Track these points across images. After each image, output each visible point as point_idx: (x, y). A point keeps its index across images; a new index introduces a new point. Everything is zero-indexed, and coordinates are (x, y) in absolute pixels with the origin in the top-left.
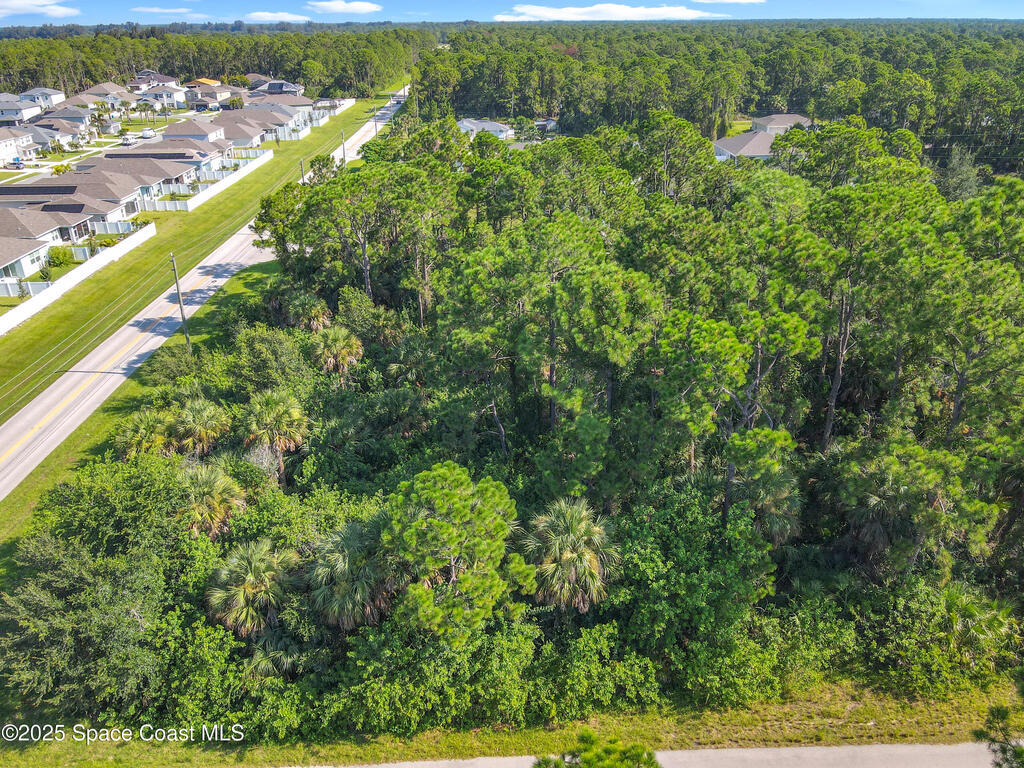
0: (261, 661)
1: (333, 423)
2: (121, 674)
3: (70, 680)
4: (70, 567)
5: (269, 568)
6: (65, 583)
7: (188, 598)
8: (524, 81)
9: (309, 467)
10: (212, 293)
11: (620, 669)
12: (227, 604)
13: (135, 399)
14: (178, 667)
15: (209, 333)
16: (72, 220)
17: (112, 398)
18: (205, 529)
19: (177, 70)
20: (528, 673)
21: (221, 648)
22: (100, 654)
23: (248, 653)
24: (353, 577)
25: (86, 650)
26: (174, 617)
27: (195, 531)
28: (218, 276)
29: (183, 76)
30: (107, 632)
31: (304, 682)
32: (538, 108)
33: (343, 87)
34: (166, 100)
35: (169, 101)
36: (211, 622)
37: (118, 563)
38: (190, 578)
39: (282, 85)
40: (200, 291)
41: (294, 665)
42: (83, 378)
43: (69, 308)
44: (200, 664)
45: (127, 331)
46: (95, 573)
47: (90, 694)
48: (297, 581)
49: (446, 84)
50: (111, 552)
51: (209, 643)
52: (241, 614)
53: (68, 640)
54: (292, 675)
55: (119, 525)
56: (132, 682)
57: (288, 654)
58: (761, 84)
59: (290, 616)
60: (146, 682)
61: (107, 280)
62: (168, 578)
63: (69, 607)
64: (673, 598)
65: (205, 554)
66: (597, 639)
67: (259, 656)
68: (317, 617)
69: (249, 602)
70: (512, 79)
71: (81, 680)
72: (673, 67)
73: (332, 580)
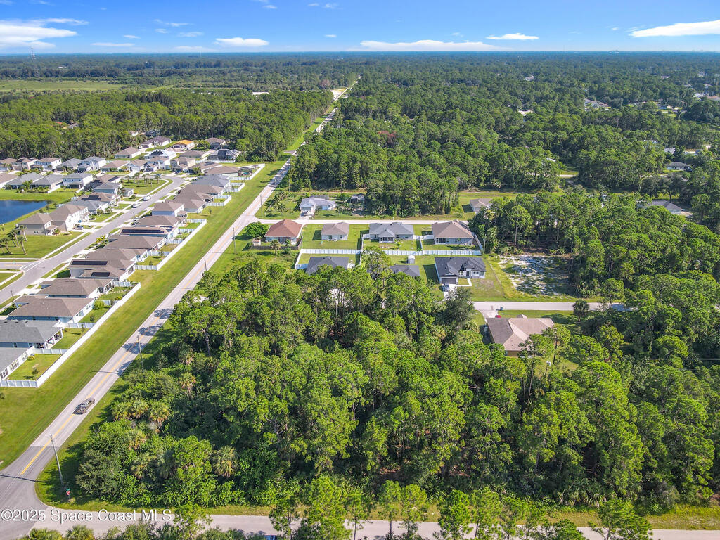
0: (143, 485)
1: (178, 412)
2: (107, 487)
3: (95, 487)
4: (97, 459)
5: (147, 461)
6: (95, 463)
7: (127, 468)
8: (350, 169)
9: (167, 427)
10: (158, 328)
11: (234, 493)
12: (136, 470)
13: (121, 386)
14: (122, 486)
15: (152, 353)
16: (104, 282)
17: (114, 386)
18: (133, 448)
19: (170, 132)
20: (211, 493)
21: (133, 481)
22: (103, 481)
23: (139, 483)
24: (166, 465)
25: (99, 480)
26: (122, 473)
27: (130, 449)
28: (162, 317)
29: (173, 136)
30: (104, 476)
31: (153, 492)
32: (359, 183)
33: (259, 155)
34: (160, 165)
35: (162, 166)
36: (131, 474)
37: (108, 458)
38: (127, 462)
39: (226, 151)
40: (153, 327)
41: (151, 487)
42: (104, 375)
43: (100, 336)
44: (128, 486)
45: (122, 350)
46: (103, 461)
47: (100, 491)
48: (153, 465)
49: (310, 167)
50: (106, 456)
51: (130, 480)
52: (139, 473)
53: (95, 477)
54: (150, 490)
55: (109, 448)
56: (110, 489)
57: (150, 484)
58: (486, 172)
59: (150, 474)
60: (114, 489)
61: (117, 318)
62: (122, 461)
63: (96, 469)
64: (249, 475)
65: (132, 455)
66: (228, 485)
67: (143, 484)
68: (157, 475)
69: (141, 470)
70: (344, 168)
71: (98, 487)
72: (422, 175)
73: (161, 465)
